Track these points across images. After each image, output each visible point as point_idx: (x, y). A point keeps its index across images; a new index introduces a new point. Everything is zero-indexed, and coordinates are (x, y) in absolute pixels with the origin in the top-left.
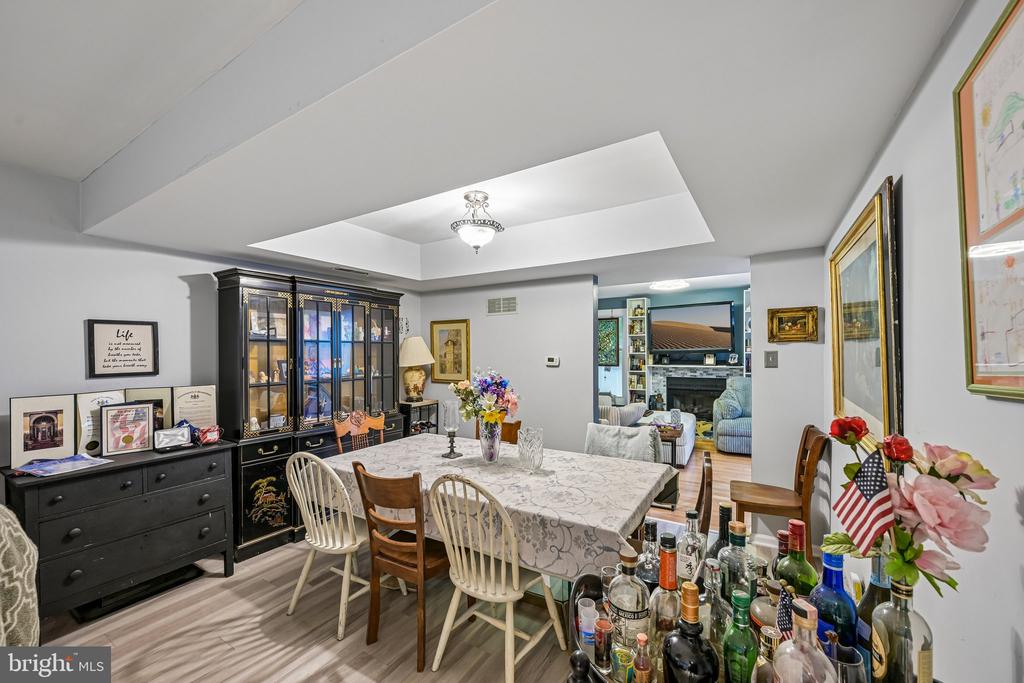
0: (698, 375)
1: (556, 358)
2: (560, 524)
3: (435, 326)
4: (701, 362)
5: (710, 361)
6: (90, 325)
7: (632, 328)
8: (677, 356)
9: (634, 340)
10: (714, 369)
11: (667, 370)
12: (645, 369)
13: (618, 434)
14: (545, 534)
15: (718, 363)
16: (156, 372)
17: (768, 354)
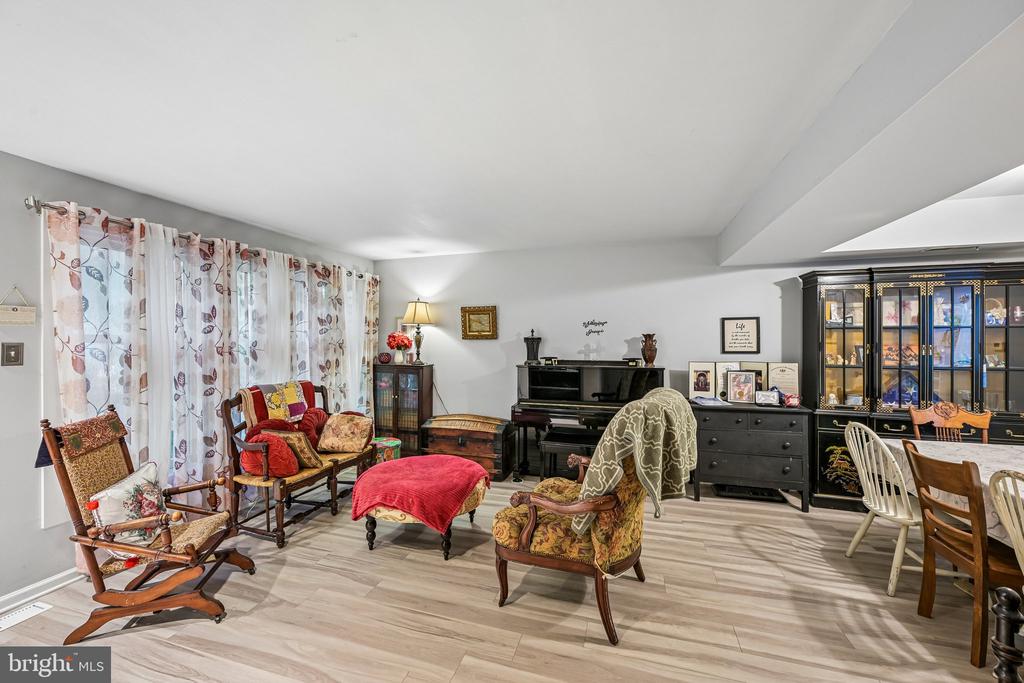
16: (758, 352)
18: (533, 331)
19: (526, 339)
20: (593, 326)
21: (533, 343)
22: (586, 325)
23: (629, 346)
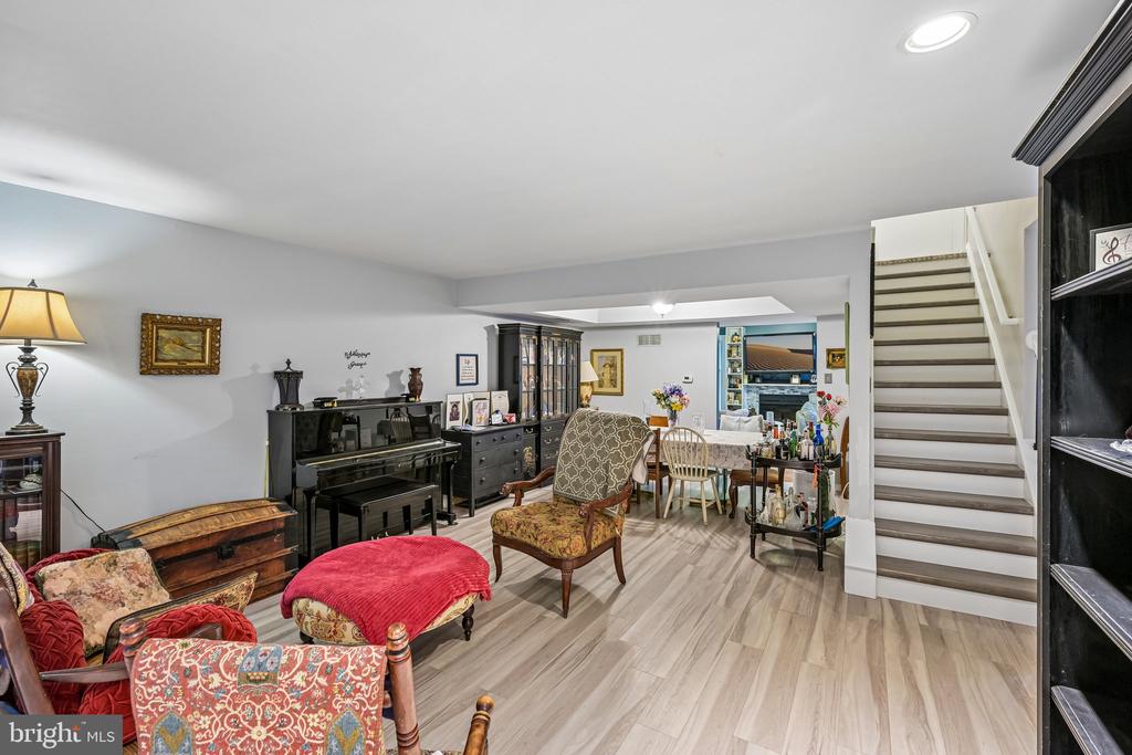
0: (786, 392)
1: (691, 377)
2: (726, 446)
3: (595, 353)
4: (788, 381)
5: (796, 380)
6: (458, 356)
7: (730, 352)
8: (768, 376)
9: (731, 362)
10: (800, 388)
11: (760, 388)
12: (741, 387)
13: (739, 421)
14: (720, 452)
15: (802, 382)
16: (477, 383)
17: (826, 375)
18: (288, 363)
19: (277, 374)
20: (355, 357)
21: (288, 380)
22: (348, 356)
23: (391, 382)
